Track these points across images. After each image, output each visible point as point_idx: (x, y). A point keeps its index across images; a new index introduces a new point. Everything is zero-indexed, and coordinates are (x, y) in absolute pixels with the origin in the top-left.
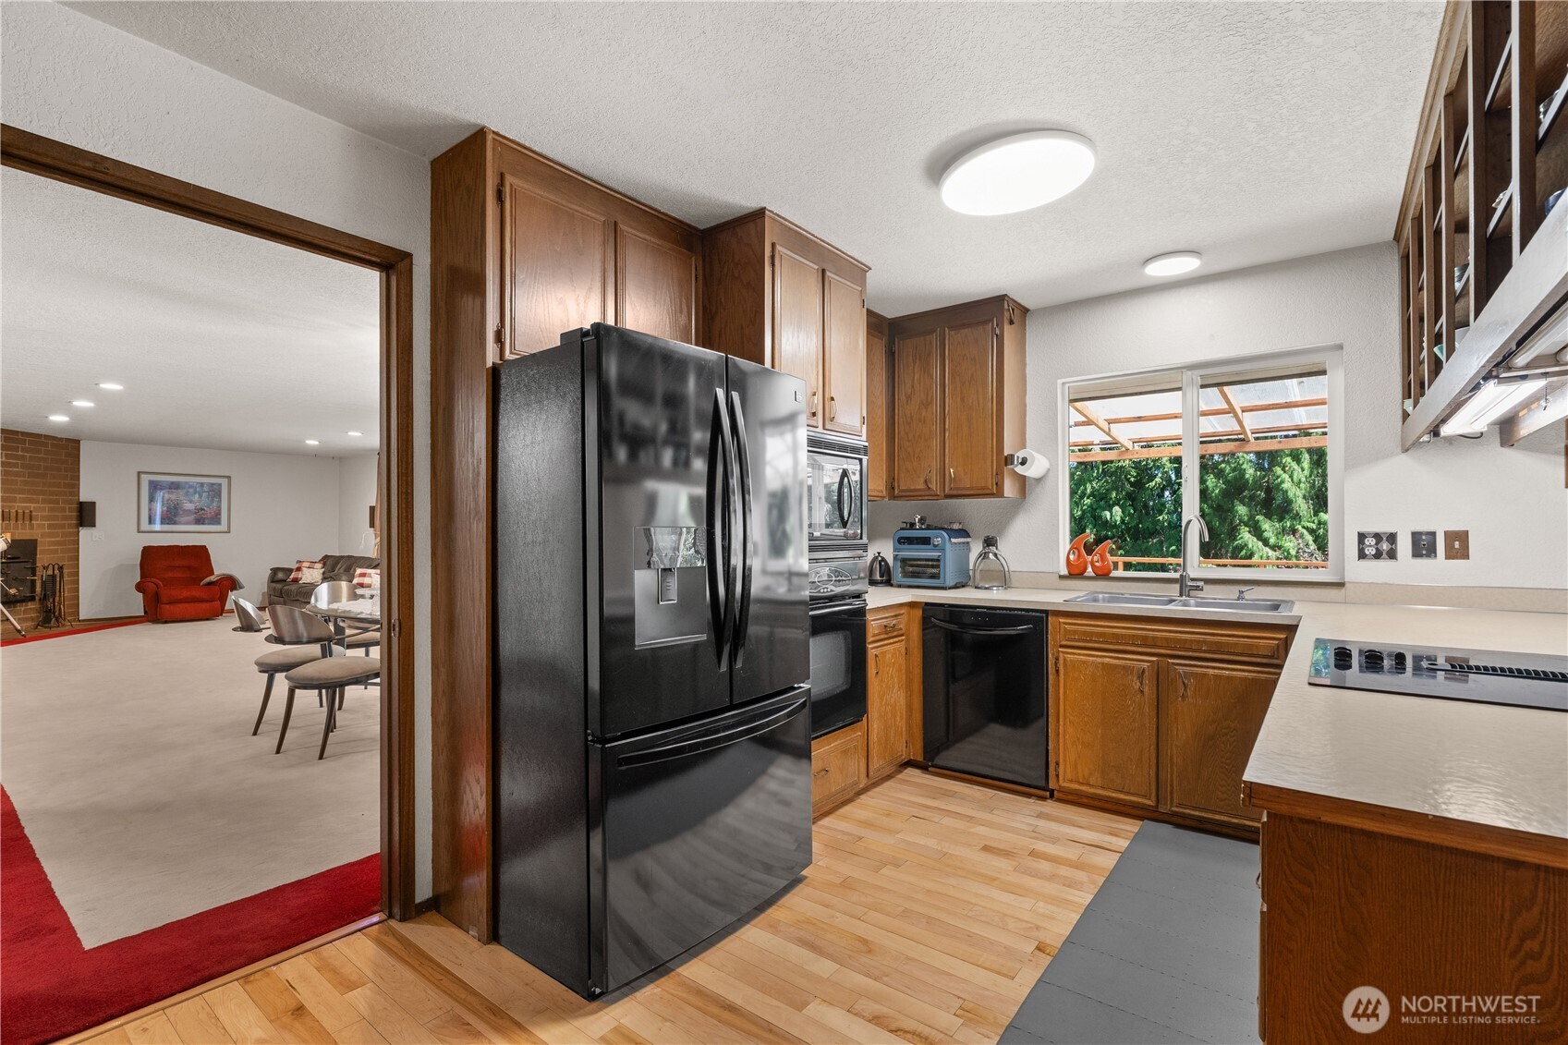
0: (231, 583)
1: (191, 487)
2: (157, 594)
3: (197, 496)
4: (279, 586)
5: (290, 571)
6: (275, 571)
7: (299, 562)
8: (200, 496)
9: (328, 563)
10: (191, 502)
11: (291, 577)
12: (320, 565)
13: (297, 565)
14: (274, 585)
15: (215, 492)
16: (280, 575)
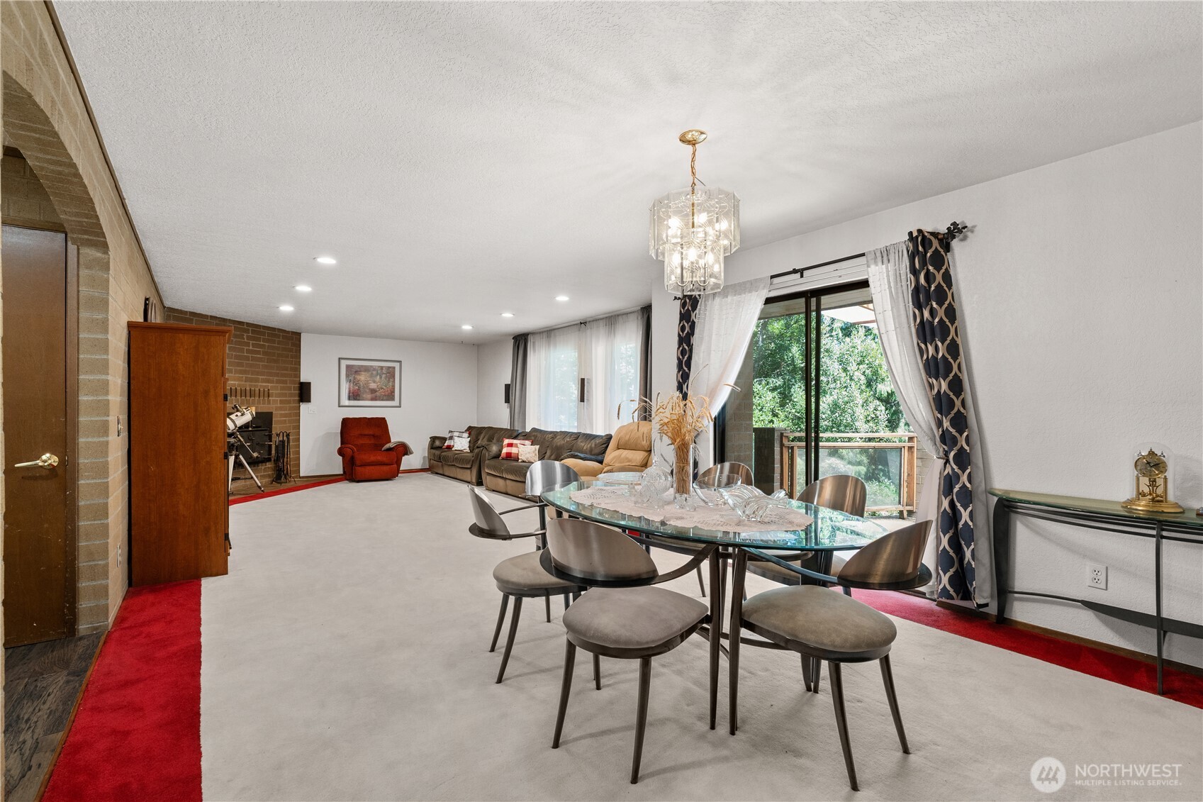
0: (404, 449)
1: (374, 370)
2: (352, 458)
3: (378, 377)
4: (437, 452)
5: (444, 439)
6: (433, 439)
7: (450, 432)
8: (381, 378)
9: (472, 433)
10: (374, 382)
11: (446, 444)
12: (466, 435)
13: (450, 435)
14: (433, 451)
15: (390, 373)
16: (437, 443)
